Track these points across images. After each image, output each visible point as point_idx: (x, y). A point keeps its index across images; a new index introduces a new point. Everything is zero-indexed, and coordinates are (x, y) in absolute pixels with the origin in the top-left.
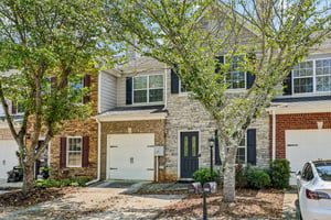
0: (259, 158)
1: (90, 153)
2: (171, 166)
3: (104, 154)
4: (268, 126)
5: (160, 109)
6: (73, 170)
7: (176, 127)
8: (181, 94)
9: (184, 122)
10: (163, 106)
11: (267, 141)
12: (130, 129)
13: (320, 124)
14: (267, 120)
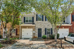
1: (18, 32)
2: (36, 35)
3: (21, 33)
5: (34, 24)
6: (13, 36)
7: (37, 27)
8: (38, 21)
9: (39, 26)
10: (34, 23)
12: (27, 28)
13: (63, 28)
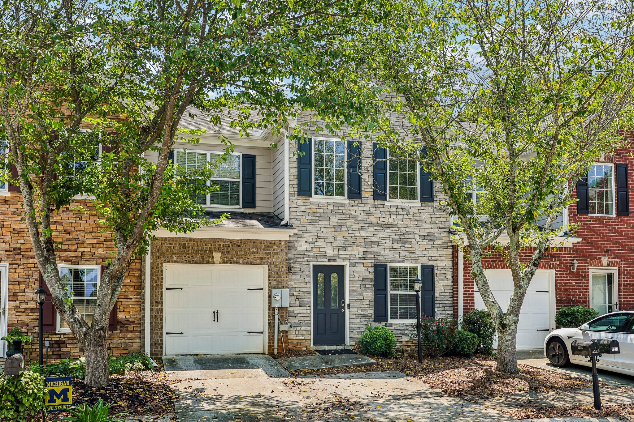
0: (438, 310)
2: (298, 324)
4: (449, 262)
7: (308, 255)
8: (314, 198)
9: (321, 248)
10: (281, 217)
11: (449, 283)
12: (217, 256)
14: (449, 252)
